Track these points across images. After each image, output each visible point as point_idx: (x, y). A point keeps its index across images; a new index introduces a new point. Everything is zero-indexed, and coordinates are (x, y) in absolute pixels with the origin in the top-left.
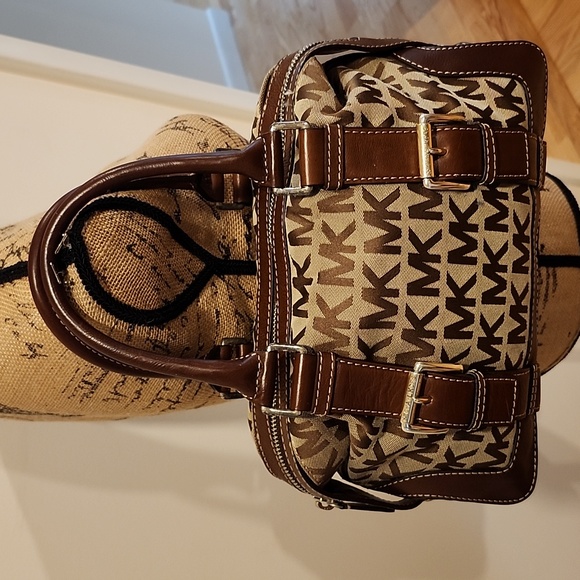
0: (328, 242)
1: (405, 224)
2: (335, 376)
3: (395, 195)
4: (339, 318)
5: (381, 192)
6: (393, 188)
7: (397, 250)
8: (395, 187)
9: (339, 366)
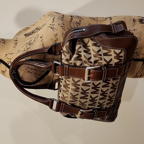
0: (65, 84)
1: (81, 87)
2: (64, 107)
3: (79, 81)
4: (66, 99)
5: (76, 79)
6: (79, 79)
7: (78, 91)
8: (80, 79)
9: (65, 106)
